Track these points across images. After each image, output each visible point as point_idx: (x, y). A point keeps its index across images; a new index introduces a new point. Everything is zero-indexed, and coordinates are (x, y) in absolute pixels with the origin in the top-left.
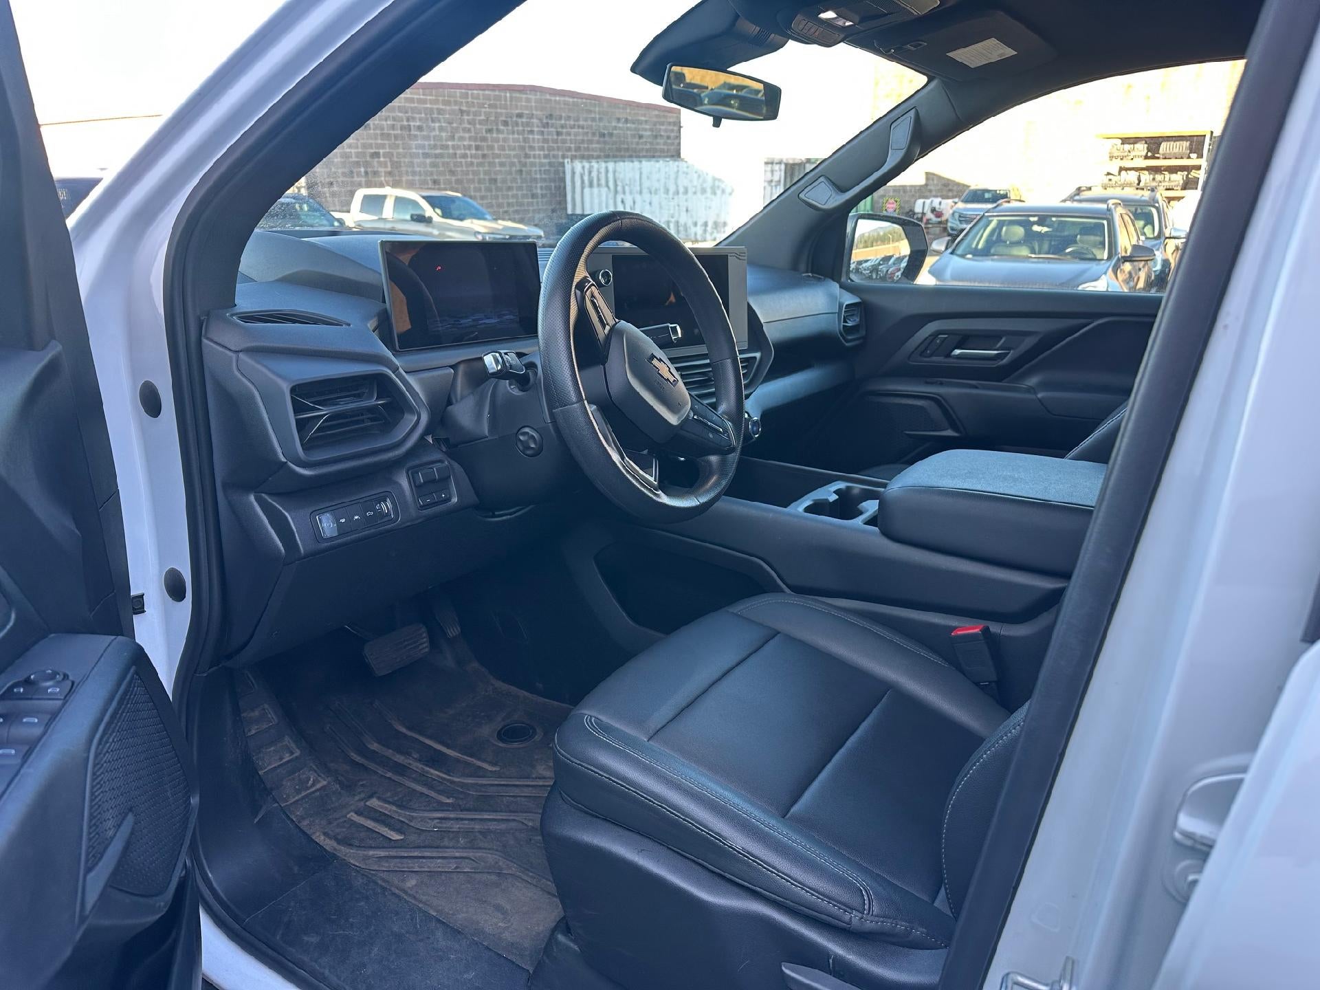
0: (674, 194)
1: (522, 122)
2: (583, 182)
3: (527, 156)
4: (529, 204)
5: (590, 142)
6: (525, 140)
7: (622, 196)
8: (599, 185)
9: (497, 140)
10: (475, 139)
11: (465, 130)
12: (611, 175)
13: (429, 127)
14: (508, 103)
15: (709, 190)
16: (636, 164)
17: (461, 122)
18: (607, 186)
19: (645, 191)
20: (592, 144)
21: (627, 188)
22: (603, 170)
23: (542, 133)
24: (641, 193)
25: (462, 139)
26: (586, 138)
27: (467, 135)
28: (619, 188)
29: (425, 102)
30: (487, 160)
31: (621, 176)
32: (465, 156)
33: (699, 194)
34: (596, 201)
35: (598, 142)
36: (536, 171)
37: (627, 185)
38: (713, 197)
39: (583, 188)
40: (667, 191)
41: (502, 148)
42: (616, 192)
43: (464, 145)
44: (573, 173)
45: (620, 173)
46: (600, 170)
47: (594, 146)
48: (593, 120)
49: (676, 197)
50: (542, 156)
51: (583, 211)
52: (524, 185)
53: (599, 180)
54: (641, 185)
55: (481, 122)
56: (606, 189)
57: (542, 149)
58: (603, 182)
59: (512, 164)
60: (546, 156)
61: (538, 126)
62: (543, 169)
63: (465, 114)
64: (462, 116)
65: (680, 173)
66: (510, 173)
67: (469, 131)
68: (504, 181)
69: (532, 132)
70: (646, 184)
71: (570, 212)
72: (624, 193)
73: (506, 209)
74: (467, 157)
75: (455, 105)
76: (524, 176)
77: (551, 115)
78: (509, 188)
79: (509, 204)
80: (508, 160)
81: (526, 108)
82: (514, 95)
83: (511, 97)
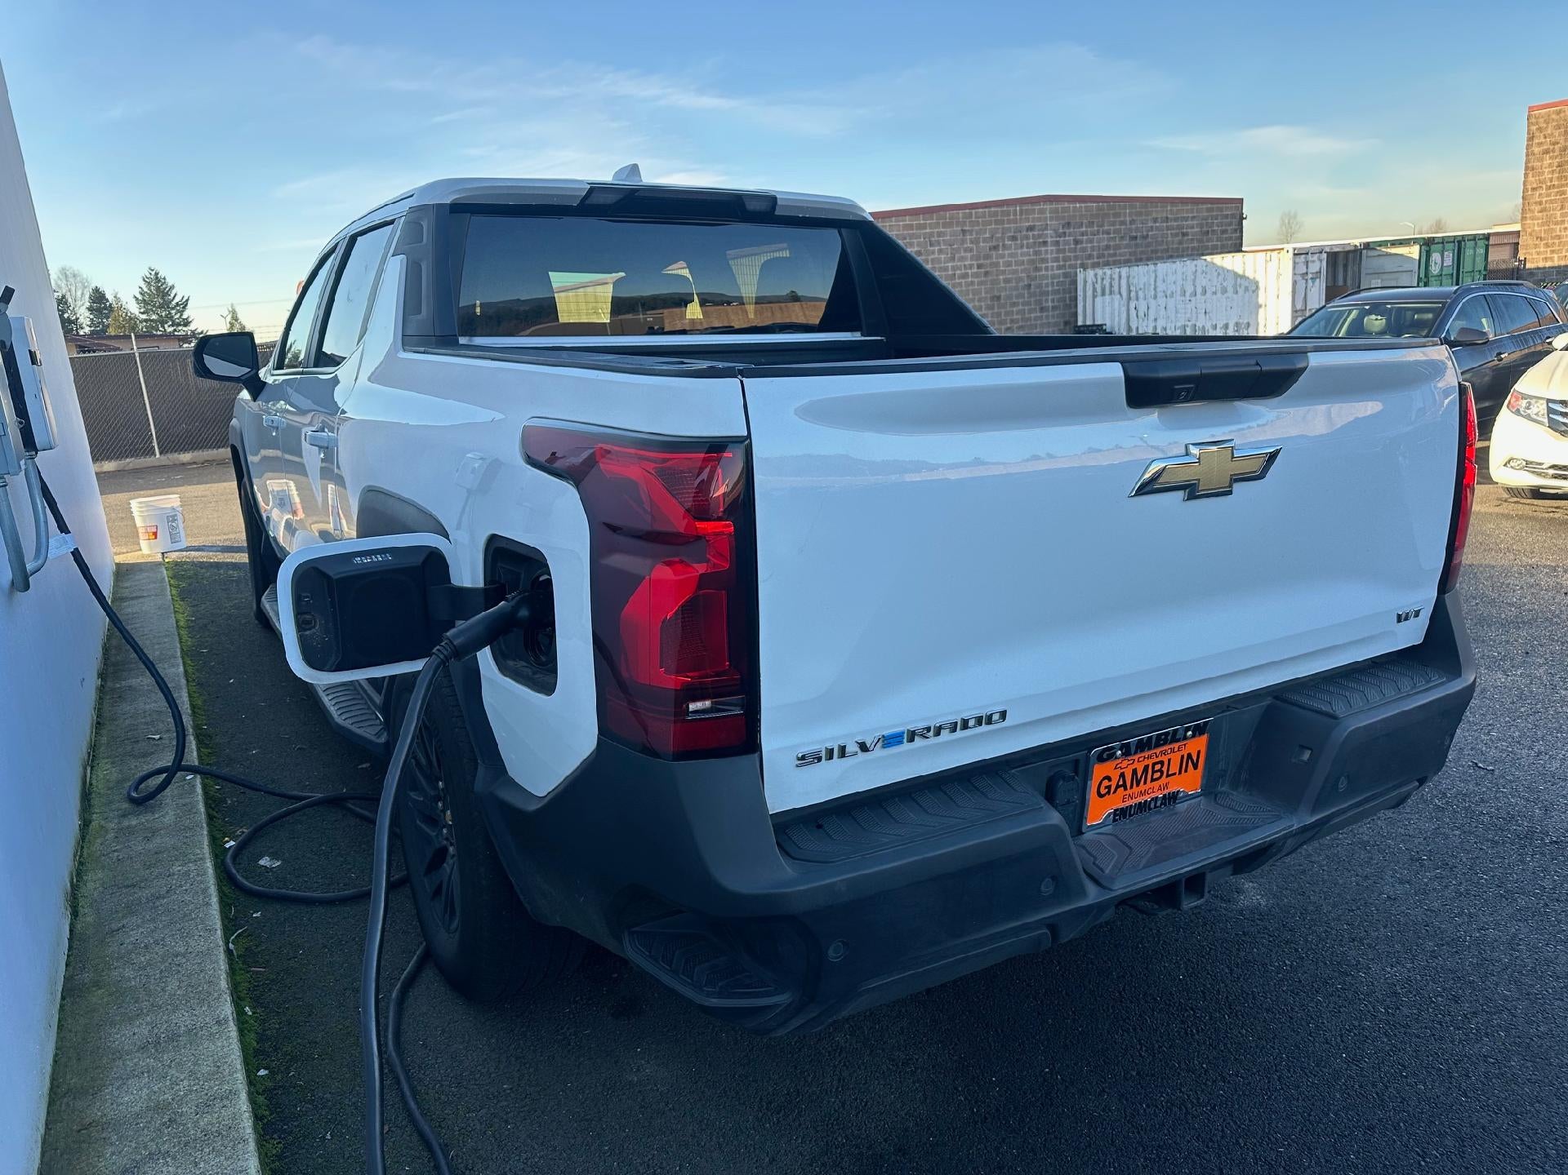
0: (1191, 295)
1: (1033, 235)
2: (1094, 290)
3: (1037, 269)
4: (1036, 319)
5: (1117, 247)
6: (1036, 253)
7: (1135, 302)
8: (1111, 293)
9: (1003, 256)
10: (978, 258)
11: (966, 250)
12: (1124, 282)
13: (927, 251)
14: (1018, 217)
15: (1230, 289)
16: (1152, 267)
17: (963, 242)
18: (1120, 293)
19: (1160, 294)
20: (1120, 248)
21: (1141, 294)
22: (1116, 276)
23: (1057, 243)
24: (1155, 297)
25: (962, 259)
26: (1112, 244)
27: (969, 255)
28: (1133, 294)
29: (924, 227)
30: (990, 278)
31: (1135, 281)
32: (965, 276)
33: (1219, 295)
34: (1108, 309)
35: (1127, 246)
36: (1048, 283)
37: (1141, 289)
38: (1235, 296)
39: (1094, 297)
40: (1184, 293)
41: (1009, 264)
42: (1129, 299)
43: (965, 265)
44: (1085, 282)
45: (1134, 277)
46: (1114, 276)
47: (1123, 250)
48: (1123, 223)
49: (1193, 299)
50: (1055, 268)
51: (1094, 321)
52: (1032, 299)
53: (1111, 286)
54: (1155, 289)
55: (985, 240)
56: (1118, 296)
57: (1056, 260)
58: (1116, 288)
59: (1020, 279)
60: (1059, 268)
61: (1052, 237)
62: (1055, 281)
63: (968, 234)
64: (964, 235)
65: (1199, 273)
66: (1016, 288)
67: (971, 250)
68: (1009, 297)
69: (1045, 243)
70: (1161, 287)
71: (1080, 323)
72: (1137, 299)
73: (1009, 325)
74: (968, 275)
75: (957, 226)
76: (1032, 290)
77: (1069, 224)
78: (1014, 304)
79: (1012, 321)
80: (1014, 276)
81: (1039, 219)
82: (1024, 208)
83: (1021, 211)
